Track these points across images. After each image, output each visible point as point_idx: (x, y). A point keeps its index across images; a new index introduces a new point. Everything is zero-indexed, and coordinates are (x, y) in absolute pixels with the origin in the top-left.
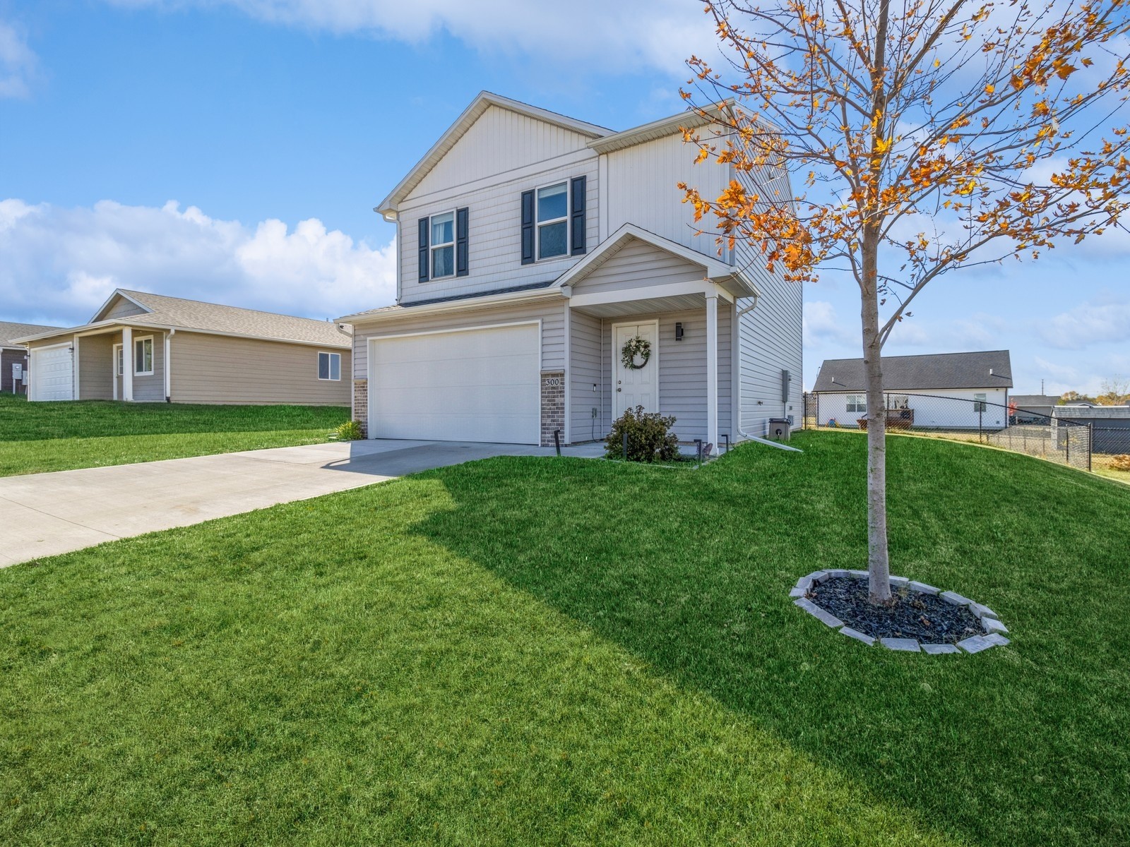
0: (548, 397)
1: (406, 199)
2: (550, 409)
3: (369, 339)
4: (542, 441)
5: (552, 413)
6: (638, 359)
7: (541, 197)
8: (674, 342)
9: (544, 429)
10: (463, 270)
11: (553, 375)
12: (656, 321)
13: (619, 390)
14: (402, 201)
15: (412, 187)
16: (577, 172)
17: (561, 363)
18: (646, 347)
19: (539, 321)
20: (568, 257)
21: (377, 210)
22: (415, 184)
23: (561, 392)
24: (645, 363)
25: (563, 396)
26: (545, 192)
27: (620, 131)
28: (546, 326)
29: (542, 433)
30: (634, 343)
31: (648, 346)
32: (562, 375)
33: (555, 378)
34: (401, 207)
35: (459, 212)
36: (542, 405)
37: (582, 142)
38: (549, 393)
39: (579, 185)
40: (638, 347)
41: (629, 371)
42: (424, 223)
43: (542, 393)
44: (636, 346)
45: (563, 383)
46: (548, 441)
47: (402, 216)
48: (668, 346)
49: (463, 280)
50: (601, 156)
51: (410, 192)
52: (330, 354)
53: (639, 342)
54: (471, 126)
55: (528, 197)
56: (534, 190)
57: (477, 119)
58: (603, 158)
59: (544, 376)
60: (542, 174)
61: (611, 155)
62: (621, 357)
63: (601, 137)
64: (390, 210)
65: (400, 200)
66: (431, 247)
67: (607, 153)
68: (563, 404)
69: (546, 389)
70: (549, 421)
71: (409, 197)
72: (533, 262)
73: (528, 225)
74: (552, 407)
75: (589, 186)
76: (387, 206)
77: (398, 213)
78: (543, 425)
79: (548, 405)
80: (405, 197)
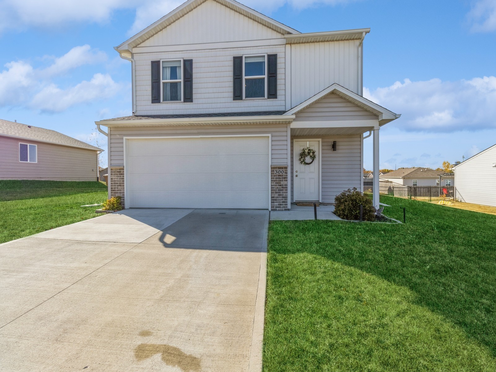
0: (276, 181)
1: (139, 46)
2: (277, 188)
3: (125, 138)
4: (272, 207)
5: (279, 190)
6: (308, 159)
7: (246, 62)
8: (331, 151)
9: (273, 200)
10: (189, 98)
11: (279, 168)
12: (320, 140)
13: (297, 176)
14: (136, 47)
15: (146, 38)
16: (271, 51)
17: (285, 161)
18: (313, 153)
19: (270, 135)
20: (265, 99)
21: (117, 48)
22: (148, 37)
23: (285, 178)
24: (312, 162)
25: (287, 181)
26: (248, 59)
27: (303, 33)
28: (274, 138)
29: (272, 202)
30: (307, 151)
31: (314, 153)
32: (286, 168)
33: (281, 170)
34: (135, 50)
35: (185, 61)
36: (271, 185)
37: (275, 35)
38: (276, 178)
39: (273, 59)
40: (309, 153)
41: (303, 166)
42: (155, 65)
43: (272, 178)
44: (308, 152)
45: (287, 173)
46: (276, 207)
47: (135, 56)
48: (326, 153)
49: (188, 105)
50: (287, 45)
51: (143, 42)
52: (28, 145)
53: (309, 150)
54: (194, 8)
55: (237, 61)
56: (242, 57)
57: (199, 5)
58: (288, 47)
59: (273, 168)
60: (247, 48)
61: (293, 45)
62: (298, 157)
63: (291, 33)
64: (128, 51)
65: (135, 45)
66: (162, 81)
67: (291, 44)
68: (287, 185)
69: (275, 176)
70: (276, 195)
71: (142, 45)
72: (241, 99)
73: (238, 77)
74: (279, 187)
75: (279, 61)
76: (126, 47)
77: (132, 54)
78: (272, 197)
79: (276, 185)
80: (139, 44)
